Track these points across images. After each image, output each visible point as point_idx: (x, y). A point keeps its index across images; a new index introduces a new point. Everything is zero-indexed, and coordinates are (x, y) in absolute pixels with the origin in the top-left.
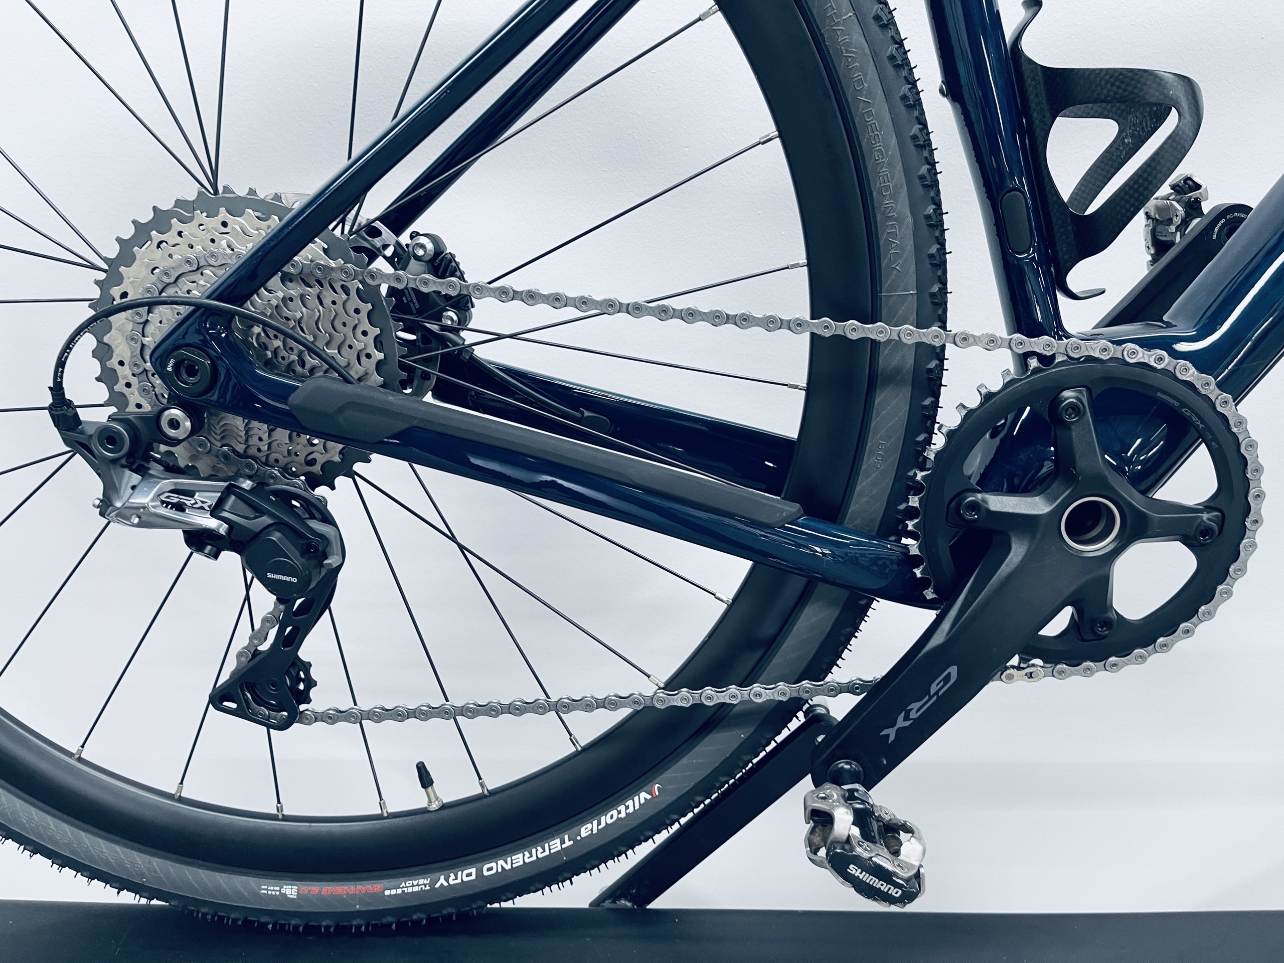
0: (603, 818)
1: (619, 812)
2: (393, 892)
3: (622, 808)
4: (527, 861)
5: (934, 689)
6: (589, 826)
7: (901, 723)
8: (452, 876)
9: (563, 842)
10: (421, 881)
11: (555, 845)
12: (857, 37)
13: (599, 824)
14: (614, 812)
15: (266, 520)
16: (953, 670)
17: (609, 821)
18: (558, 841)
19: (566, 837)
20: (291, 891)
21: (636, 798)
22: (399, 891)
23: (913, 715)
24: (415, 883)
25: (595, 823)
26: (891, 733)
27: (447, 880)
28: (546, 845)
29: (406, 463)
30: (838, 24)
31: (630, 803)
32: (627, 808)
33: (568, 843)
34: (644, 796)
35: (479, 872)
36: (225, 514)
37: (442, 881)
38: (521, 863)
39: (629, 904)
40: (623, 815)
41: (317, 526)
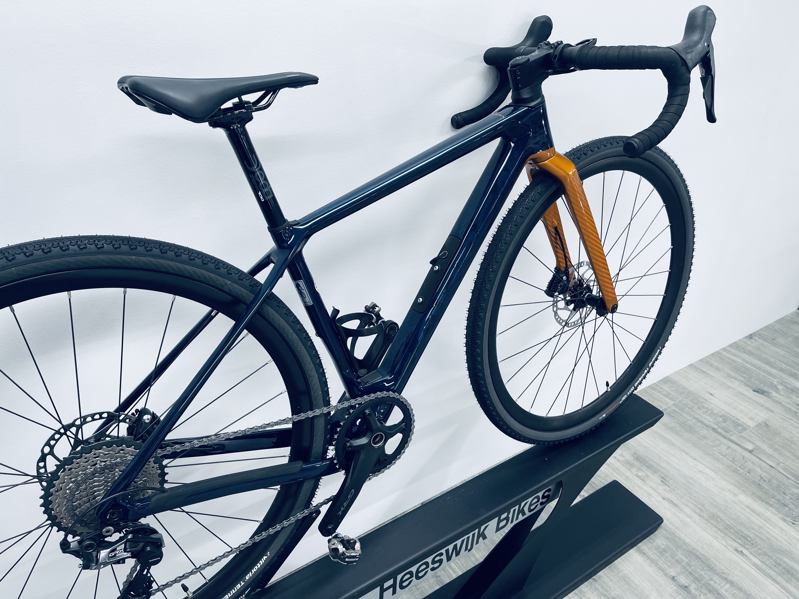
0: (253, 571)
1: (258, 566)
3: (258, 564)
4: (230, 596)
5: (349, 497)
6: (249, 575)
7: (342, 509)
9: (241, 584)
11: (239, 586)
13: (252, 573)
14: (256, 567)
15: (141, 544)
16: (353, 490)
17: (255, 570)
18: (239, 585)
19: (242, 582)
21: (262, 559)
23: (345, 506)
25: (250, 573)
26: (340, 513)
28: (235, 588)
31: (261, 562)
32: (260, 563)
33: (242, 584)
34: (265, 557)
36: (128, 550)
38: (228, 598)
39: (259, 590)
40: (259, 566)
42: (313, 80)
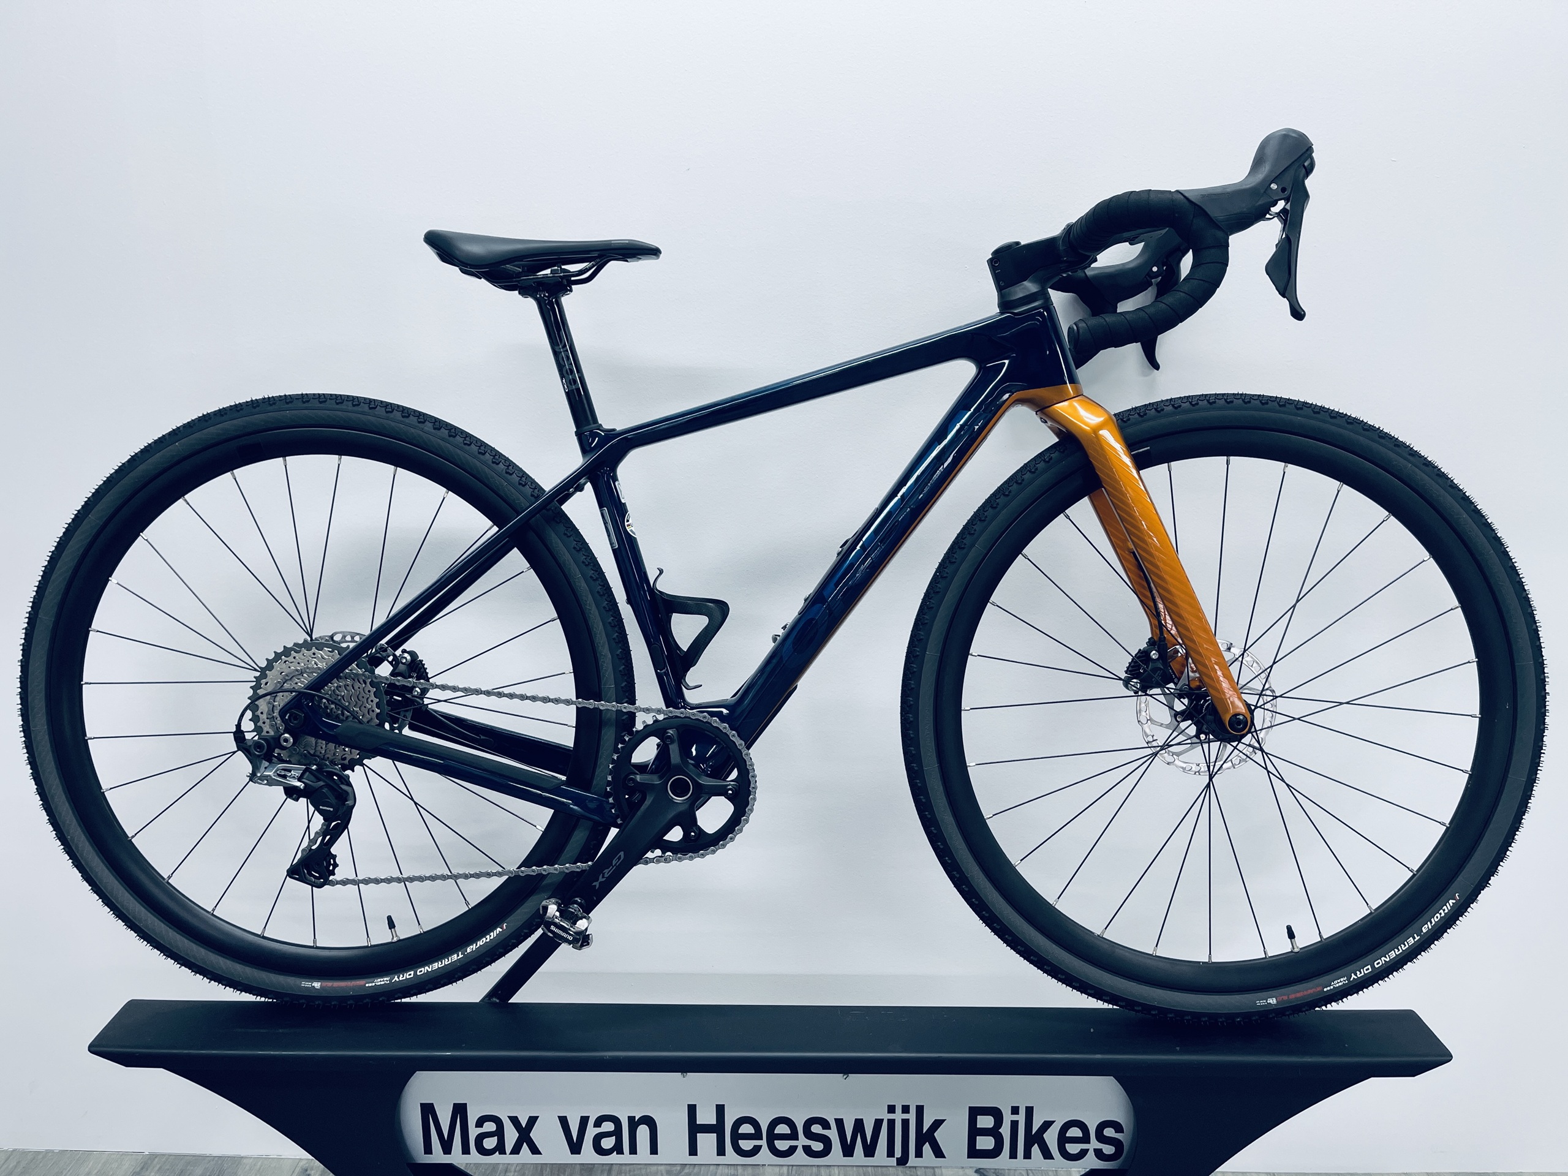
0: (478, 943)
1: (486, 939)
2: (370, 985)
3: (488, 937)
4: (440, 966)
5: (614, 862)
6: (471, 947)
7: (601, 879)
8: (401, 976)
9: (458, 956)
10: (385, 979)
11: (455, 957)
12: (583, 584)
13: (476, 945)
14: (484, 939)
15: (321, 783)
16: (622, 854)
17: (481, 944)
18: (456, 955)
19: (460, 953)
20: (317, 985)
21: (495, 931)
22: (374, 984)
23: (606, 875)
24: (382, 980)
25: (475, 945)
26: (597, 884)
27: (398, 978)
28: (450, 958)
29: (391, 761)
30: (576, 579)
31: (492, 934)
32: (490, 936)
33: (461, 956)
34: (499, 930)
35: (415, 973)
36: (304, 780)
37: (396, 978)
38: (437, 967)
39: (498, 1001)
40: (488, 940)
41: (344, 787)
42: (654, 252)
